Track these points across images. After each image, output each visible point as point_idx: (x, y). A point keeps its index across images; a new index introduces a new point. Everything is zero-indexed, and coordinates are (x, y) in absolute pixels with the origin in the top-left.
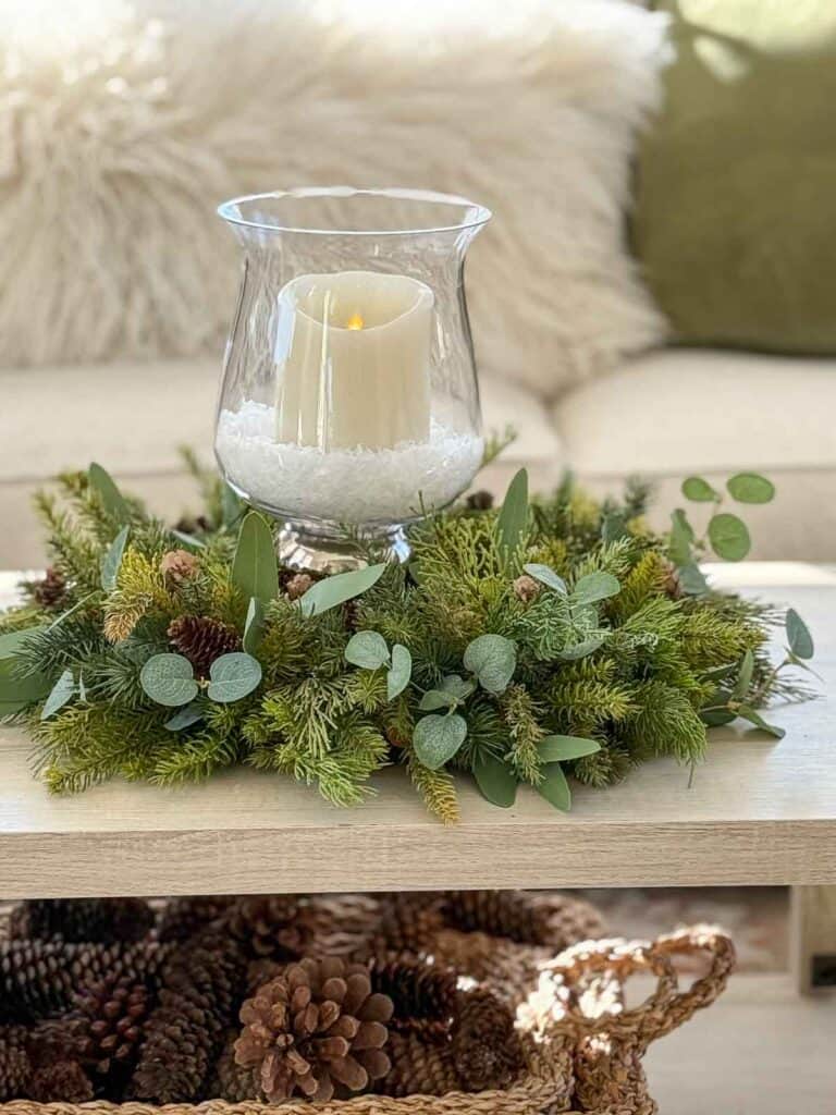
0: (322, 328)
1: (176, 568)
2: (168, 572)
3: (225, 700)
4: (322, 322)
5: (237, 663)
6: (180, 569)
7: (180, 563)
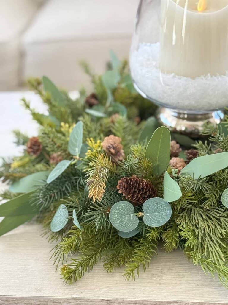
0: (184, 10)
1: (111, 146)
2: (107, 148)
3: (154, 226)
4: (184, 8)
5: (157, 204)
6: (113, 147)
7: (113, 143)
